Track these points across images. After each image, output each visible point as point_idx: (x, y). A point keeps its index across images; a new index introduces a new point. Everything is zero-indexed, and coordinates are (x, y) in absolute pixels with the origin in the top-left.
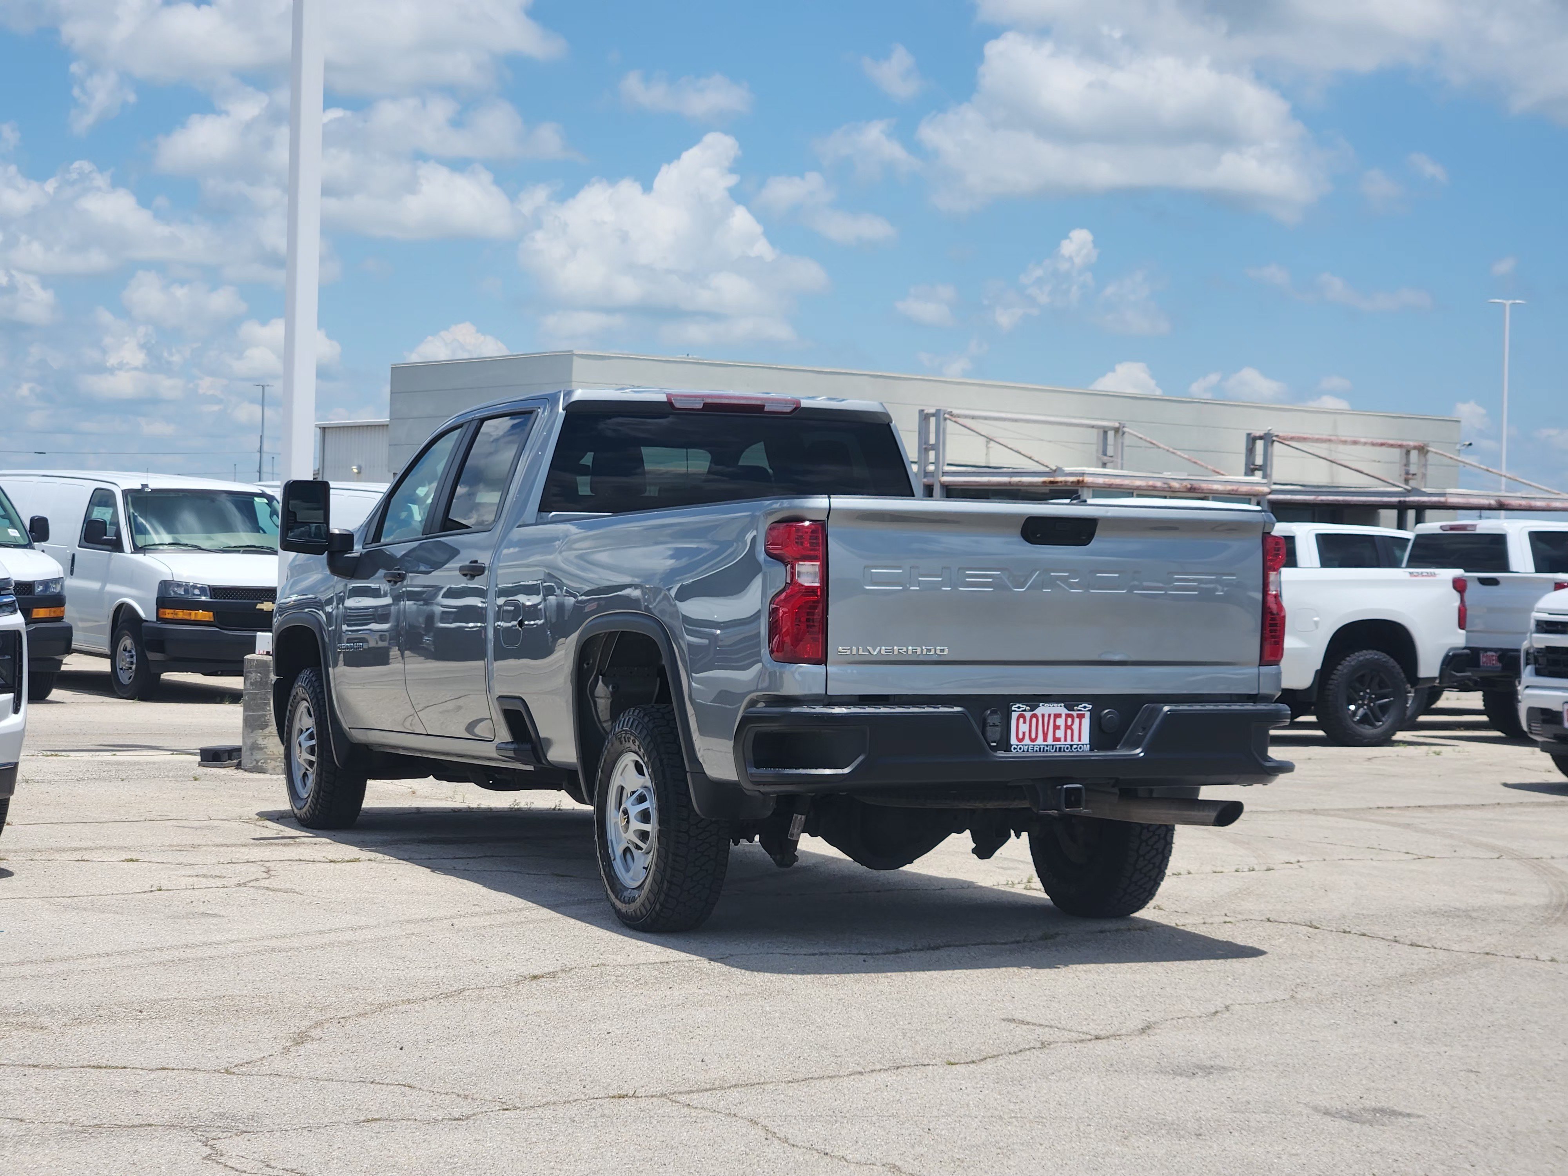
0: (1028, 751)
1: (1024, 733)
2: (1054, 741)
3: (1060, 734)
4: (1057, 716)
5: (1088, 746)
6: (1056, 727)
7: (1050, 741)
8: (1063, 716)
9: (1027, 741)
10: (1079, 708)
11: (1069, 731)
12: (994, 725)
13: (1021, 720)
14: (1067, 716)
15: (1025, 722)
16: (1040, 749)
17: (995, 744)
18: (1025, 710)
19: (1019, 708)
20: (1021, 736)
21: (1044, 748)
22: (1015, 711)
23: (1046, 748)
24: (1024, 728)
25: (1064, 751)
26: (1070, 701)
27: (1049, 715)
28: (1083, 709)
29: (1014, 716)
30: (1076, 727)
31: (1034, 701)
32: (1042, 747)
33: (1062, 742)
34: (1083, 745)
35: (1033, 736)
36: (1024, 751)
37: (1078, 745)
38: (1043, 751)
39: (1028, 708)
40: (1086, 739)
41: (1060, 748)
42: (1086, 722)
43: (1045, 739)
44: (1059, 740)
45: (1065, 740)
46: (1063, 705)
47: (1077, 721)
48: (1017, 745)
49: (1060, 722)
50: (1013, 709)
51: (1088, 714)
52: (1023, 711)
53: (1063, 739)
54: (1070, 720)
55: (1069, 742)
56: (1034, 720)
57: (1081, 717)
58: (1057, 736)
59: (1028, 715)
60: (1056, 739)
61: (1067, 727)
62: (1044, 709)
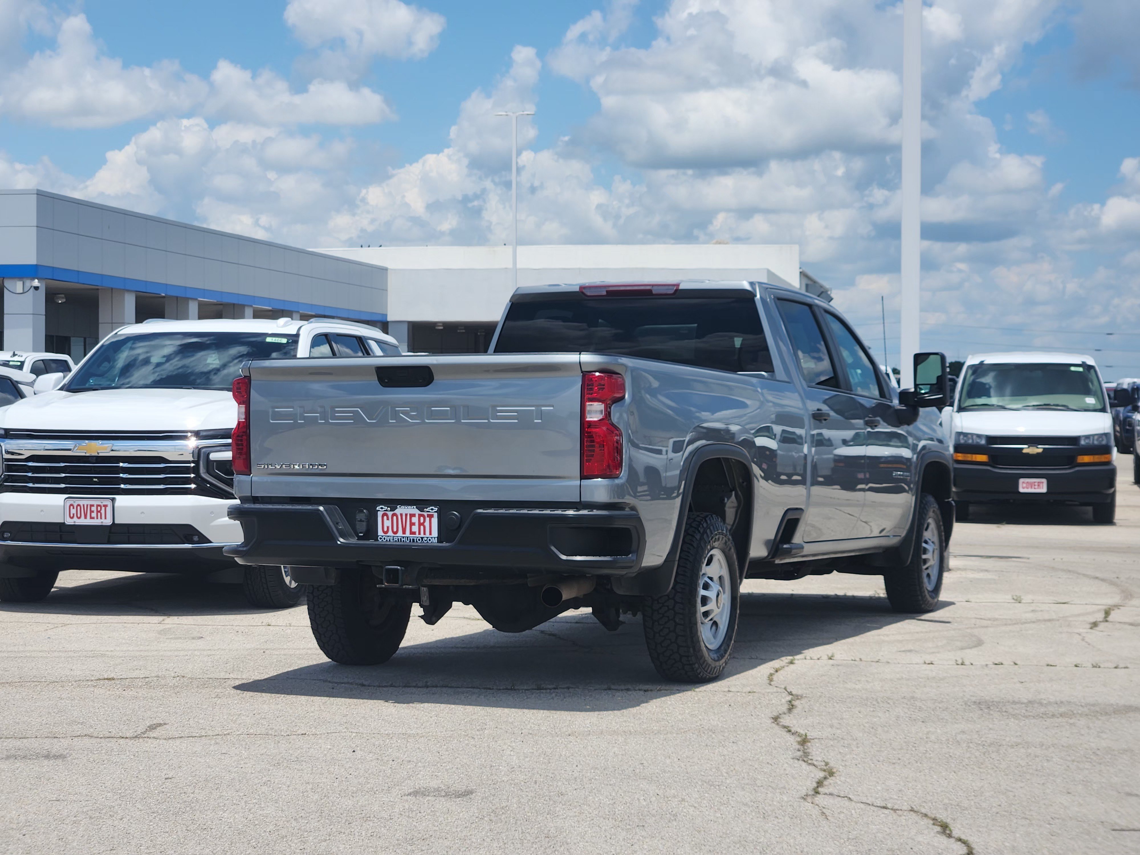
0: (390, 541)
1: (388, 528)
2: (410, 534)
3: (415, 529)
4: (414, 515)
5: (436, 539)
6: (412, 524)
7: (408, 534)
8: (417, 516)
9: (390, 533)
10: (428, 510)
11: (422, 527)
12: (361, 521)
13: (385, 517)
14: (420, 516)
15: (388, 519)
16: (398, 539)
17: (362, 535)
18: (386, 510)
19: (382, 508)
20: (385, 529)
21: (401, 539)
22: (379, 511)
23: (402, 539)
24: (388, 523)
25: (417, 542)
26: (421, 504)
27: (406, 515)
28: (431, 511)
29: (380, 514)
30: (427, 524)
31: (393, 503)
32: (399, 538)
33: (417, 535)
34: (432, 538)
35: (395, 530)
36: (387, 541)
37: (427, 538)
38: (401, 541)
39: (389, 509)
40: (435, 533)
41: (413, 540)
42: (435, 521)
43: (404, 532)
44: (414, 533)
45: (419, 534)
46: (415, 507)
47: (428, 519)
48: (382, 536)
49: (415, 520)
50: (377, 509)
51: (436, 515)
52: (385, 511)
53: (417, 533)
54: (422, 519)
55: (422, 535)
56: (395, 518)
57: (431, 516)
58: (413, 530)
59: (390, 514)
60: (412, 533)
61: (420, 524)
62: (401, 510)
